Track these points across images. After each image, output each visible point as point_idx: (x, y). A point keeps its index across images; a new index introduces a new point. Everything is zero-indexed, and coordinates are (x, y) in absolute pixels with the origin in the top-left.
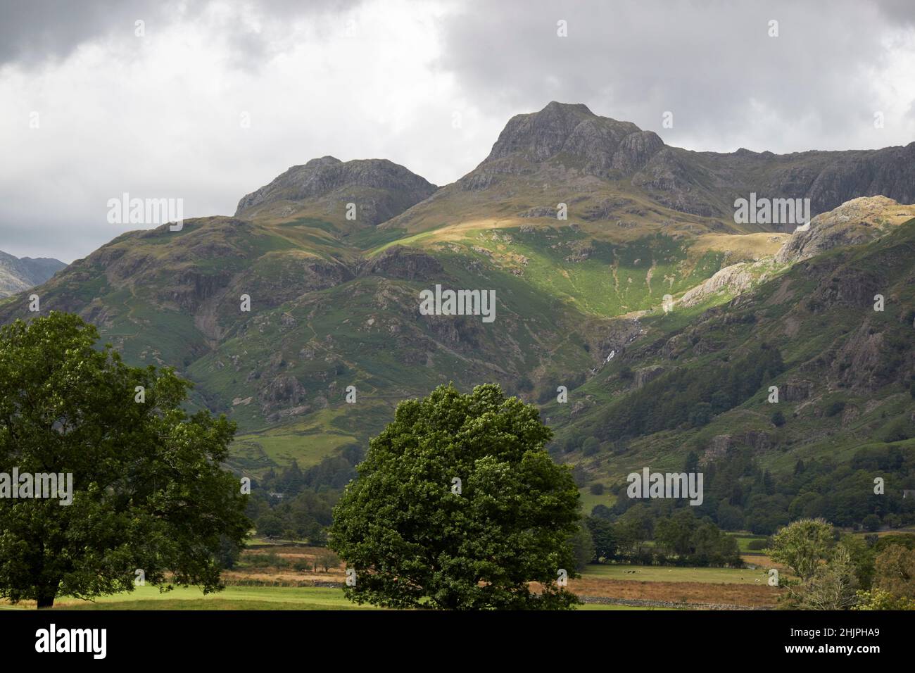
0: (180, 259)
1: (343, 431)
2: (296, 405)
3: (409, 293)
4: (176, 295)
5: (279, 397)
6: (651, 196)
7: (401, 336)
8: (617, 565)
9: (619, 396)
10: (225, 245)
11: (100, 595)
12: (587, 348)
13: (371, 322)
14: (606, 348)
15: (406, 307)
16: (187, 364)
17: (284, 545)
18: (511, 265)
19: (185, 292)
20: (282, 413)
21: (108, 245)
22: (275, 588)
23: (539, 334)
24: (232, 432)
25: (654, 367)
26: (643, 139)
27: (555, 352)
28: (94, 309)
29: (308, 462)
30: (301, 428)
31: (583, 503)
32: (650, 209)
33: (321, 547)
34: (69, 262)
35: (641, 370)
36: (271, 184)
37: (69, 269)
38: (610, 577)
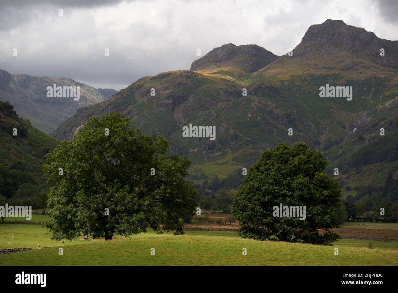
0: (166, 89)
1: (238, 163)
2: (217, 152)
3: (266, 103)
4: (165, 104)
5: (210, 148)
6: (371, 60)
7: (263, 122)
8: (357, 222)
9: (358, 148)
10: (186, 82)
11: (132, 235)
12: (344, 127)
13: (249, 115)
14: (352, 127)
15: (265, 109)
16: (169, 134)
17: (212, 213)
18: (310, 90)
19: (169, 103)
20: (211, 155)
21: (135, 83)
22: (208, 231)
23: (323, 120)
24: (189, 164)
25: (373, 135)
26: (368, 35)
27: (330, 128)
28: (129, 110)
29: (222, 177)
30: (220, 162)
31: (342, 195)
32: (371, 66)
33: (228, 213)
34: (118, 90)
35: (367, 136)
36: (205, 56)
37: (118, 93)
38: (354, 227)
